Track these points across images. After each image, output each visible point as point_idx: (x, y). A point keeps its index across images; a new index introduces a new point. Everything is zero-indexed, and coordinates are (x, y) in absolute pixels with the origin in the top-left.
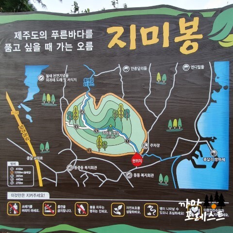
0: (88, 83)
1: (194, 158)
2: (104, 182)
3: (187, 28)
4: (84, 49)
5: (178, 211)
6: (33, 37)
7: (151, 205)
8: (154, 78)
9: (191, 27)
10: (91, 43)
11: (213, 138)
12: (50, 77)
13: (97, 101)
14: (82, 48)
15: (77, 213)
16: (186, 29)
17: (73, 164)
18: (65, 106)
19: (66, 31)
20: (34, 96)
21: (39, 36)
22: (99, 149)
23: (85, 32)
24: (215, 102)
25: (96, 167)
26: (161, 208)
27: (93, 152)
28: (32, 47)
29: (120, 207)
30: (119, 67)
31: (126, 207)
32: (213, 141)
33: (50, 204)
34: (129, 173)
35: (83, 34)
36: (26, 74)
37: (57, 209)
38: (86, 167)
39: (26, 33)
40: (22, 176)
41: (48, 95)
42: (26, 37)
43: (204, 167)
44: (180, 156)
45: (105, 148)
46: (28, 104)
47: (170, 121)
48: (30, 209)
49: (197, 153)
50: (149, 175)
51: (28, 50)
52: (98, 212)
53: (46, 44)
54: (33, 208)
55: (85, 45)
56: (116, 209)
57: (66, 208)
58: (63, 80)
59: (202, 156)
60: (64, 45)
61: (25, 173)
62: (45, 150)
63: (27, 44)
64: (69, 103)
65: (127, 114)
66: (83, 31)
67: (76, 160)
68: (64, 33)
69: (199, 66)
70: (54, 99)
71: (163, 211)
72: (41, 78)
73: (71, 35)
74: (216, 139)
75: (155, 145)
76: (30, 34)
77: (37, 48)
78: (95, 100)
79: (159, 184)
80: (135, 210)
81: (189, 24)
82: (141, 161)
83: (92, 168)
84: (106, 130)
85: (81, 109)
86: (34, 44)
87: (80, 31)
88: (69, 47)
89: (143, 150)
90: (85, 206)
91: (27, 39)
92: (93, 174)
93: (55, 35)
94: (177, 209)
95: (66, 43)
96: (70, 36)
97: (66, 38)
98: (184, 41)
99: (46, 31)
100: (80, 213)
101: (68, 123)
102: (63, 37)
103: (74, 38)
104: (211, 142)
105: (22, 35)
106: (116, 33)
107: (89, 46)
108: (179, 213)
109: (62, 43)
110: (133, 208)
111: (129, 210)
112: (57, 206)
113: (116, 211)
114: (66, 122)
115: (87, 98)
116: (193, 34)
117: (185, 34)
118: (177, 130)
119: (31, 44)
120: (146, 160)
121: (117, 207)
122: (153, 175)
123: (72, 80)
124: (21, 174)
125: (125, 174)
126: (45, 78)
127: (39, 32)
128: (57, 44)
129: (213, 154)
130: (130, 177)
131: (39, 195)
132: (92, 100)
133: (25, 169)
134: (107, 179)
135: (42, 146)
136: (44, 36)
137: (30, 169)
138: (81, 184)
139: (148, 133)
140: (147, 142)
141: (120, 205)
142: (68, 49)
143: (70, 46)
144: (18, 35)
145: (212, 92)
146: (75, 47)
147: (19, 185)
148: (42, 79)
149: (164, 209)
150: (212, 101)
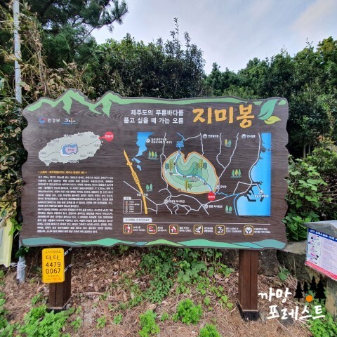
0: (180, 144)
1: (248, 195)
2: (189, 211)
3: (244, 111)
4: (177, 123)
6: (144, 114)
7: (220, 226)
8: (223, 143)
9: (247, 111)
10: (182, 118)
12: (154, 140)
13: (186, 157)
15: (171, 232)
17: (168, 199)
18: (164, 160)
19: (166, 111)
20: (143, 153)
22: (186, 189)
24: (262, 159)
25: (184, 201)
27: (182, 191)
29: (200, 228)
30: (201, 135)
31: (203, 228)
33: (152, 226)
34: (206, 205)
35: (177, 113)
36: (138, 138)
38: (177, 201)
39: (139, 111)
40: (133, 207)
41: (153, 152)
43: (255, 201)
44: (239, 194)
45: (190, 188)
48: (139, 229)
49: (250, 192)
50: (219, 206)
51: (140, 122)
52: (185, 231)
53: (152, 119)
55: (178, 120)
56: (197, 229)
57: (164, 229)
58: (163, 143)
59: (253, 194)
60: (164, 119)
61: (136, 204)
62: (149, 189)
63: (139, 118)
64: (167, 158)
65: (205, 166)
67: (171, 196)
69: (252, 136)
70: (156, 155)
72: (148, 141)
73: (169, 113)
74: (262, 183)
75: (223, 187)
76: (142, 112)
77: (146, 121)
79: (225, 212)
80: (210, 230)
82: (214, 197)
83: (181, 201)
84: (191, 176)
87: (175, 111)
89: (215, 189)
90: (176, 227)
91: (139, 115)
92: (182, 206)
93: (158, 112)
97: (166, 115)
98: (243, 119)
99: (152, 110)
100: (173, 232)
102: (163, 114)
103: (171, 115)
104: (259, 185)
105: (136, 112)
106: (198, 113)
107: (181, 121)
108: (239, 231)
110: (208, 228)
111: (206, 230)
112: (157, 227)
113: (197, 231)
114: (164, 171)
115: (179, 154)
117: (243, 115)
118: (238, 177)
119: (142, 118)
122: (222, 206)
123: (169, 142)
125: (203, 206)
126: (151, 141)
127: (148, 111)
128: (160, 119)
129: (260, 192)
130: (206, 208)
131: (145, 220)
132: (183, 155)
134: (191, 209)
135: (147, 186)
136: (151, 113)
137: (139, 202)
139: (219, 178)
140: (218, 184)
141: (200, 226)
142: (167, 122)
143: (168, 120)
145: (260, 153)
146: (171, 121)
147: (131, 213)
149: (229, 229)
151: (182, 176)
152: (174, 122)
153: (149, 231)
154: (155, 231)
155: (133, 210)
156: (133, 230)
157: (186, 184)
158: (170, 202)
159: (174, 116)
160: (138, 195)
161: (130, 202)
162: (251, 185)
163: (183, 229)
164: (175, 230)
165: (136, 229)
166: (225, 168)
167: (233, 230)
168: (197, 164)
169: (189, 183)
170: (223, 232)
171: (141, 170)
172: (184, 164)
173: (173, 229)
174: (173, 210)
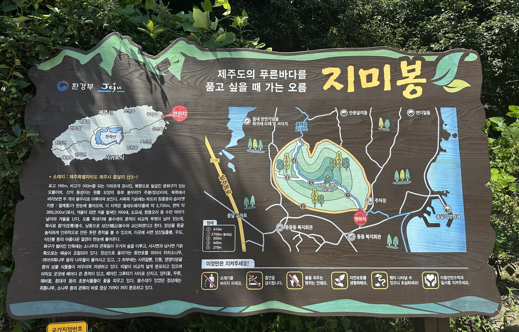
0: (301, 127)
1: (425, 215)
2: (321, 245)
3: (409, 71)
4: (296, 91)
5: (412, 280)
6: (240, 76)
7: (380, 274)
9: (413, 70)
10: (305, 84)
11: (445, 192)
12: (257, 121)
13: (311, 149)
14: (294, 89)
15: (290, 286)
16: (408, 72)
17: (283, 223)
18: (274, 154)
19: (276, 71)
20: (239, 141)
21: (246, 75)
22: (315, 204)
23: (297, 73)
24: (445, 151)
25: (311, 227)
26: (391, 277)
27: (307, 208)
28: (238, 87)
29: (342, 277)
30: (336, 110)
31: (349, 278)
32: (446, 196)
33: (255, 275)
34: (351, 234)
35: (295, 74)
37: (265, 280)
38: (299, 227)
39: (232, 71)
41: (255, 140)
42: (232, 75)
43: (438, 225)
44: (410, 213)
45: (321, 204)
46: (230, 150)
47: (397, 172)
48: (231, 281)
50: (375, 237)
51: (233, 89)
52: (316, 283)
53: (253, 84)
54: (235, 280)
55: (297, 86)
56: (337, 280)
57: (276, 280)
58: (272, 124)
59: (434, 213)
60: (274, 85)
62: (250, 205)
63: (232, 83)
64: (279, 150)
65: (346, 164)
66: (295, 71)
67: (288, 217)
68: (274, 73)
69: (424, 112)
70: (261, 145)
71: (394, 280)
72: (248, 121)
73: (282, 75)
74: (449, 193)
75: (381, 200)
76: (236, 72)
77: (243, 88)
78: (309, 147)
79: (387, 247)
80: (361, 280)
81: (411, 67)
82: (365, 219)
83: (307, 227)
84: (323, 182)
85: (293, 156)
86: (240, 84)
87: (292, 71)
88: (279, 88)
89: (367, 206)
90: (299, 276)
91: (232, 78)
92: (308, 236)
93: (264, 74)
94: (410, 278)
95: (276, 84)
96: (280, 76)
97: (277, 78)
98: (407, 85)
99: (254, 70)
100: (292, 285)
101: (278, 173)
102: (273, 77)
103: (286, 78)
104: (443, 196)
105: (227, 74)
106: (332, 74)
107: (302, 88)
108: (413, 283)
109: (272, 83)
110: (358, 278)
111: (353, 280)
113: (337, 282)
114: (275, 172)
115: (299, 144)
116: (417, 77)
117: (408, 77)
118: (405, 183)
119: (236, 83)
120: (372, 219)
121: (339, 278)
122: (380, 236)
123: (283, 124)
124: (219, 236)
126: (252, 121)
127: (246, 71)
128: (266, 84)
129: (446, 210)
130: (353, 240)
131: (241, 263)
132: (306, 146)
133: (225, 230)
134: (325, 242)
135: (246, 200)
136: (252, 75)
137: (230, 230)
138: (294, 248)
139: (372, 185)
140: (371, 196)
141: (342, 274)
142: (278, 90)
143: (281, 87)
144: (222, 74)
145: (441, 141)
146: (286, 87)
147: (216, 250)
148: (248, 122)
149: (395, 278)
150: (441, 150)
151: (307, 181)
152: (291, 89)
153: (250, 284)
154: (261, 285)
155: (219, 245)
156: (219, 283)
157: (315, 195)
158: (287, 228)
159: (290, 80)
160: (229, 216)
161: (214, 229)
162: (428, 196)
163: (313, 280)
164: (298, 281)
165: (224, 281)
166: (382, 168)
167: (402, 280)
168: (331, 161)
169: (320, 193)
170: (385, 284)
171: (234, 171)
172: (310, 161)
173: (294, 280)
174: (293, 244)
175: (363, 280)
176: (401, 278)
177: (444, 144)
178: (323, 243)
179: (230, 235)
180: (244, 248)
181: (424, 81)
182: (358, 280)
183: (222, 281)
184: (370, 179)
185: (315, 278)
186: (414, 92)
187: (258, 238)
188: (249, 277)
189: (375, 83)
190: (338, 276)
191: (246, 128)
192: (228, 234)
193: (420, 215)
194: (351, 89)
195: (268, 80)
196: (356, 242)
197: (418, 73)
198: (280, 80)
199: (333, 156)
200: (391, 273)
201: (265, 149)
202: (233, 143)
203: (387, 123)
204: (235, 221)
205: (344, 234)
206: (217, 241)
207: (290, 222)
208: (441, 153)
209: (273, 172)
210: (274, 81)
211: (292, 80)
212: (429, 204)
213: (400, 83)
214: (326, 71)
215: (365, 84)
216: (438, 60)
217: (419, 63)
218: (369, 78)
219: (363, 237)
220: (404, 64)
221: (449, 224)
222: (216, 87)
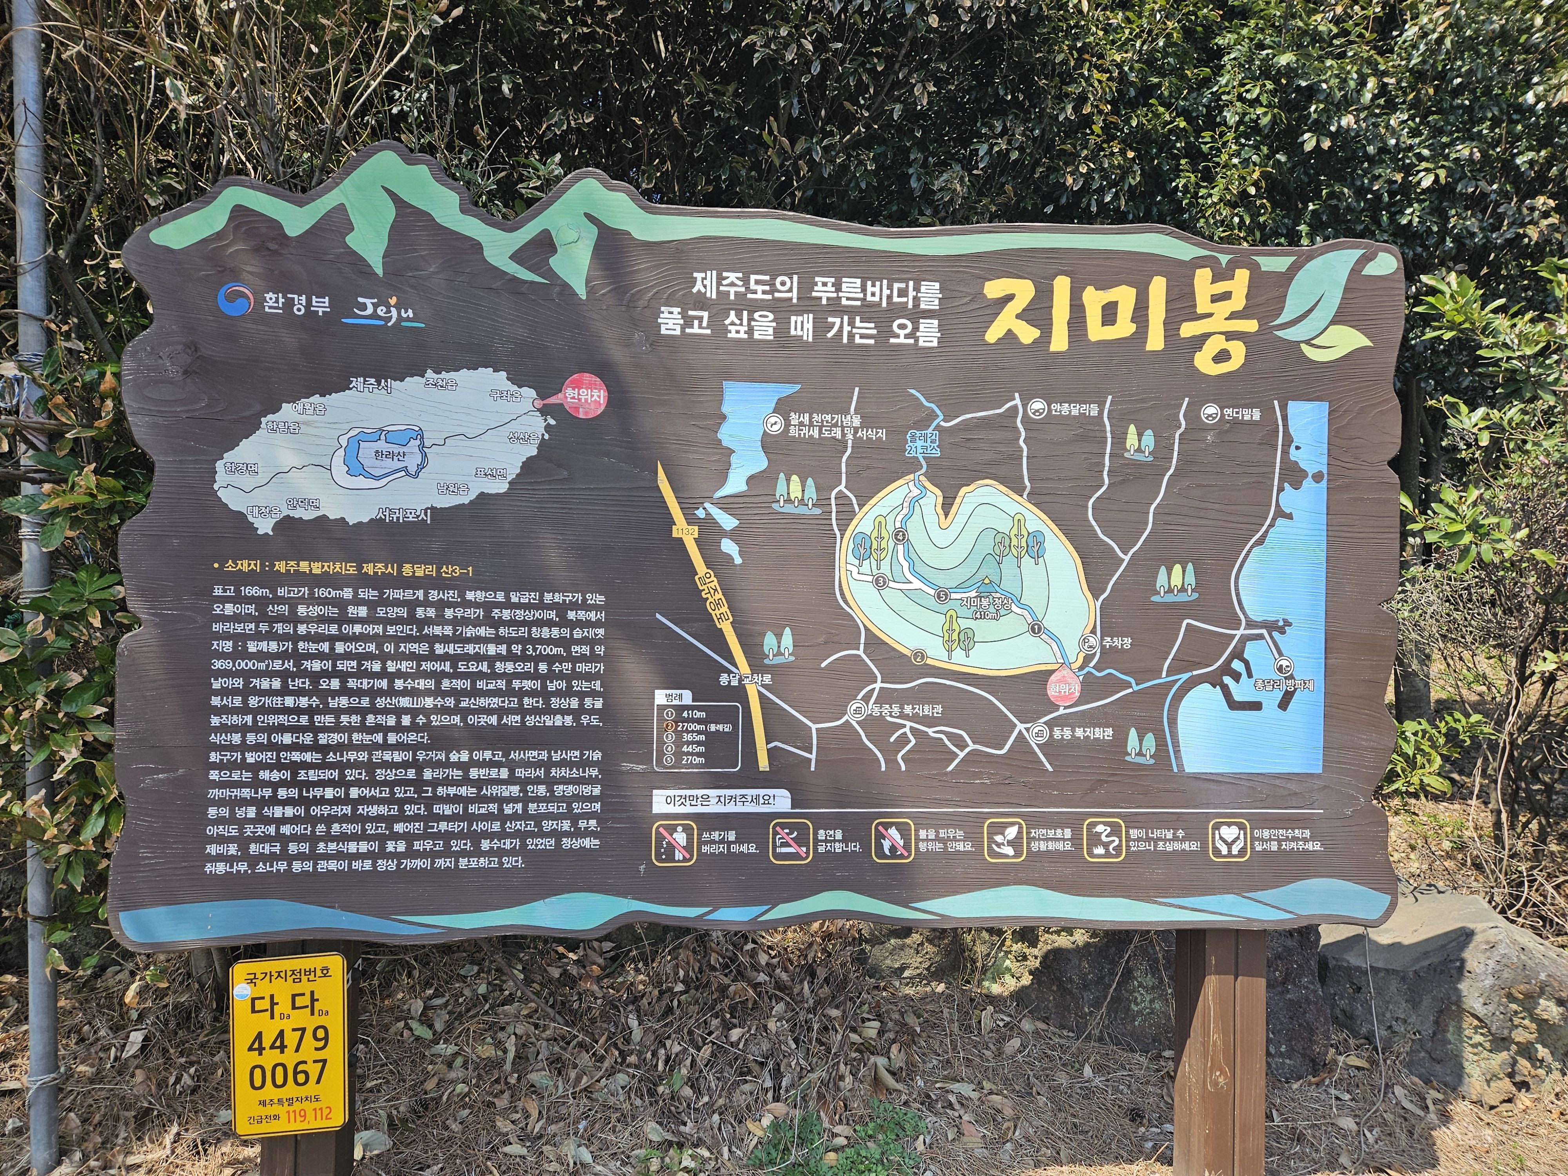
1: (1227, 680)
3: (1215, 299)
4: (912, 341)
5: (1183, 840)
6: (755, 292)
7: (1105, 824)
8: (1120, 440)
9: (1226, 296)
10: (936, 322)
11: (1281, 623)
12: (801, 424)
13: (947, 506)
14: (907, 336)
15: (880, 854)
16: (1213, 301)
17: (866, 699)
18: (847, 516)
19: (859, 281)
20: (751, 480)
21: (774, 290)
22: (950, 651)
23: (917, 289)
24: (1290, 517)
25: (939, 708)
26: (1134, 833)
27: (929, 662)
28: (749, 324)
29: (1011, 832)
30: (1017, 401)
31: (1028, 833)
32: (1283, 632)
33: (792, 827)
34: (1038, 727)
35: (912, 293)
36: (725, 409)
37: (816, 841)
38: (908, 709)
39: (732, 276)
40: (702, 737)
41: (795, 478)
42: (732, 290)
43: (1256, 706)
44: (1189, 675)
45: (967, 650)
46: (726, 505)
47: (1163, 570)
48: (729, 843)
49: (1237, 665)
51: (737, 331)
52: (946, 847)
53: (793, 318)
54: (739, 841)
55: (916, 329)
56: (999, 838)
57: (845, 840)
58: (844, 435)
59: (1250, 675)
60: (852, 324)
61: (713, 728)
62: (779, 653)
63: (733, 313)
64: (861, 506)
66: (911, 283)
67: (878, 685)
68: (851, 287)
69: (1246, 411)
70: (811, 492)
71: (1139, 839)
72: (776, 425)
73: (873, 294)
74: (1290, 625)
75: (1117, 642)
76: (746, 281)
78: (940, 500)
79: (1128, 758)
80: (1058, 839)
81: (1222, 287)
82: (1075, 689)
83: (927, 710)
84: (973, 594)
85: (898, 525)
86: (756, 316)
87: (903, 285)
88: (864, 331)
89: (1082, 655)
90: (903, 830)
91: (732, 297)
92: (930, 731)
93: (823, 289)
94: (1181, 833)
95: (858, 319)
96: (869, 298)
97: (859, 303)
98: (1206, 336)
99: (795, 277)
100: (887, 852)
101: (855, 570)
102: (848, 299)
103: (884, 304)
104: (1275, 634)
105: (719, 284)
106: (1010, 298)
108: (1186, 846)
109: (846, 318)
110: (1051, 833)
111: (1039, 839)
112: (816, 834)
113: (999, 845)
114: (849, 567)
115: (916, 492)
116: (1233, 316)
117: (1210, 315)
118: (1183, 598)
119: (745, 313)
120: (1092, 688)
121: (1003, 834)
122: (1110, 731)
123: (871, 434)
124: (699, 733)
125: (1027, 730)
126: (788, 424)
127: (773, 279)
128: (830, 320)
129: (1280, 669)
130: (1041, 740)
131: (756, 799)
132: (934, 497)
133: (714, 716)
134: (972, 746)
136: (790, 290)
137: (729, 716)
138: (891, 762)
139: (1099, 604)
140: (1093, 631)
141: (1013, 824)
142: (862, 336)
143: (870, 329)
144: (705, 283)
145: (1281, 489)
146: (885, 332)
147: (691, 765)
148: (775, 428)
149: (1142, 833)
150: (1281, 513)
151: (932, 592)
152: (898, 336)
153: (778, 850)
154: (808, 853)
155: (699, 755)
156: (699, 849)
157: (951, 630)
158: (876, 711)
159: (896, 311)
160: (724, 679)
161: (685, 714)
162: (1239, 633)
163: (938, 839)
164: (902, 843)
165: (713, 842)
166: (1127, 558)
167: (1160, 839)
168: (998, 539)
169: (964, 623)
170: (1118, 849)
171: (738, 560)
172: (942, 538)
173: (891, 839)
174: (890, 752)
175: (1064, 840)
176: (1157, 833)
177: (1289, 499)
178: (967, 750)
179: (728, 728)
180: (763, 763)
181: (1251, 326)
182: (1051, 839)
183: (706, 843)
184: (1095, 589)
185: (942, 833)
186: (1222, 356)
187: (801, 738)
188: (775, 833)
189: (1124, 327)
190: (1000, 828)
191: (769, 444)
192: (720, 727)
193: (1215, 680)
194: (1060, 342)
195: (835, 307)
196: (1049, 747)
197: (1238, 302)
198: (867, 311)
199: (1005, 525)
200: (1132, 821)
201: (822, 502)
202: (736, 484)
203: (1149, 439)
204: (740, 693)
205: (1020, 727)
206: (693, 743)
207: (885, 697)
208: (1280, 521)
209: (843, 565)
210: (851, 312)
211: (899, 311)
212: (1238, 654)
213: (1188, 330)
214: (994, 289)
215: (1096, 331)
216: (1294, 269)
217: (1242, 276)
218: (1109, 314)
219: (1067, 733)
220: (1203, 277)
221: (1284, 704)
222: (688, 322)
